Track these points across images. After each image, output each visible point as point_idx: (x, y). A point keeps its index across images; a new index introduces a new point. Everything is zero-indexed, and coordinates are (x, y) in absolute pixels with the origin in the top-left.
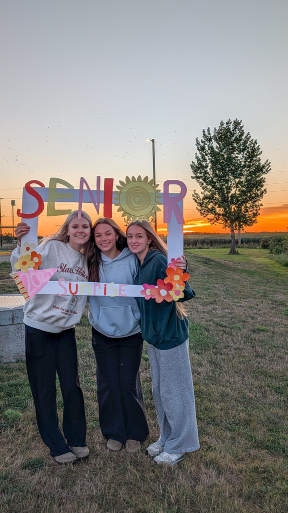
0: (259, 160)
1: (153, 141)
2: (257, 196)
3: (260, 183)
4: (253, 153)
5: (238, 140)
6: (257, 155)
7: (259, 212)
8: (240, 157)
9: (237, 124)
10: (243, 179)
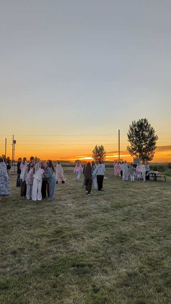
0: (154, 135)
1: (119, 130)
2: (153, 149)
3: (154, 144)
4: (151, 132)
5: (146, 127)
6: (153, 133)
7: (154, 155)
8: (147, 134)
9: (145, 120)
10: (148, 142)
